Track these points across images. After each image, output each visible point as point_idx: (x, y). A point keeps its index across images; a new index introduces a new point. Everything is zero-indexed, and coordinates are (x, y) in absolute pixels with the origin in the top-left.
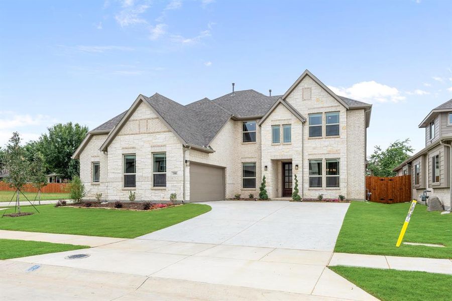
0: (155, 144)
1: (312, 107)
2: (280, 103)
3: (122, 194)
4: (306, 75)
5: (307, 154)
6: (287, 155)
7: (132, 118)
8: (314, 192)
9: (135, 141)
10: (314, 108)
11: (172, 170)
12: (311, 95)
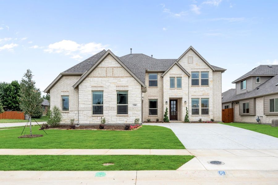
0: (119, 85)
1: (194, 68)
2: (176, 64)
3: (92, 119)
4: (191, 49)
5: (191, 95)
6: (179, 96)
7: (100, 66)
8: (195, 117)
9: (102, 82)
10: (195, 69)
11: (133, 103)
12: (193, 61)
